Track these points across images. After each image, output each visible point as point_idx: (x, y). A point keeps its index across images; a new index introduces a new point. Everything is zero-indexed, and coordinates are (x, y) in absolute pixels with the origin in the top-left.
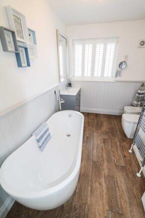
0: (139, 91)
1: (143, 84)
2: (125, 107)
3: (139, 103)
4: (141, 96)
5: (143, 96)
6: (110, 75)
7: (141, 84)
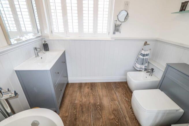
0: (143, 52)
1: (146, 42)
2: (128, 73)
3: (143, 67)
4: (145, 58)
5: (147, 57)
6: (105, 31)
7: (144, 43)
